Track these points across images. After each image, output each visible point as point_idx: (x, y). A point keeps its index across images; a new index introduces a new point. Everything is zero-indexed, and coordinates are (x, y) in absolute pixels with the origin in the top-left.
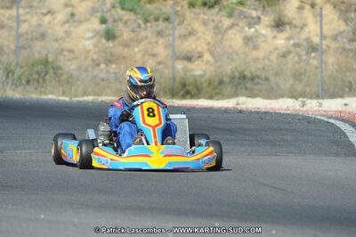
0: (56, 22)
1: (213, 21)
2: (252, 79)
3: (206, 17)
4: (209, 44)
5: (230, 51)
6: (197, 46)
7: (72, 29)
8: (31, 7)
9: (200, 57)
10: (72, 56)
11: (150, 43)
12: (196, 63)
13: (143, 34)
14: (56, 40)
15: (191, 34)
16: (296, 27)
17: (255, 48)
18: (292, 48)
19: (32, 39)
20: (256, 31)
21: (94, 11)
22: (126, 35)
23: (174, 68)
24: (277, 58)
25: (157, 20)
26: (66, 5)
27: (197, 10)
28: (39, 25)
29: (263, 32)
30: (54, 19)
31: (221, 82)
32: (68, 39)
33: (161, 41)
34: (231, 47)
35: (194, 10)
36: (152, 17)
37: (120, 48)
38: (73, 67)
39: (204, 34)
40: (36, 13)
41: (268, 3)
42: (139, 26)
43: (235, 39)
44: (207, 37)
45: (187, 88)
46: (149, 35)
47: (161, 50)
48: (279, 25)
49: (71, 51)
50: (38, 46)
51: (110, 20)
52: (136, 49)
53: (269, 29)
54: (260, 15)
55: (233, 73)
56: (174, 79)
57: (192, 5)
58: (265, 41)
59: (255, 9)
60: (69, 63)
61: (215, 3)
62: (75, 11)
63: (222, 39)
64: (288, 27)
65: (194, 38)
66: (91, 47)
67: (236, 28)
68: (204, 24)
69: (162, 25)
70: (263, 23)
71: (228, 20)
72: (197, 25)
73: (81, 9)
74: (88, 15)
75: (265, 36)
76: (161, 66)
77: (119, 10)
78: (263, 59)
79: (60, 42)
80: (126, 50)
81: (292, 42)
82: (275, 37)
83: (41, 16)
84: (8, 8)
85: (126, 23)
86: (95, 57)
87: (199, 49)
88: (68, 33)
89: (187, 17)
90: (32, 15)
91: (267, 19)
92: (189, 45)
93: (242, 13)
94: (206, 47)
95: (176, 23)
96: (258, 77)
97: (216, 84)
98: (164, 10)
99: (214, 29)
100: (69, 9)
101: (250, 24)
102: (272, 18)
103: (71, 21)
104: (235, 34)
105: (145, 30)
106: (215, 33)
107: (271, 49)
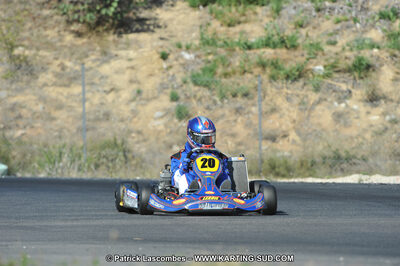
0: (120, 100)
1: (298, 96)
2: (348, 159)
3: (289, 92)
4: (294, 121)
5: (318, 129)
6: (281, 125)
7: (140, 108)
8: (92, 84)
9: (285, 136)
10: (141, 138)
11: (228, 121)
12: (281, 143)
13: (220, 112)
14: (122, 120)
15: (274, 110)
16: (392, 101)
17: (347, 125)
18: (389, 125)
19: (97, 119)
20: (347, 106)
21: (163, 87)
22: (200, 113)
23: (260, 148)
24: (372, 136)
25: (235, 96)
26: (131, 82)
27: (279, 84)
28: (102, 104)
29: (355, 107)
30: (119, 97)
31: (313, 163)
32: (135, 120)
33: (240, 119)
34: (319, 124)
35: (275, 83)
36: (229, 93)
38: (143, 150)
39: (288, 110)
40: (98, 91)
41: (359, 75)
42: (215, 102)
43: (324, 116)
44: (291, 114)
45: (277, 170)
46: (227, 112)
47: (239, 128)
48: (373, 99)
49: (139, 133)
50: (103, 126)
51: (182, 97)
53: (362, 104)
54: (350, 88)
56: (262, 161)
57: (273, 78)
58: (357, 118)
59: (344, 82)
60: (138, 146)
61: (300, 76)
62: (142, 88)
63: (309, 116)
64: (383, 102)
65: (277, 115)
66: (161, 127)
67: (324, 103)
68: (288, 99)
69: (240, 101)
70: (354, 97)
71: (314, 94)
72: (280, 101)
73: (149, 85)
74: (156, 92)
75: (358, 112)
76: (242, 148)
77: (191, 85)
78: (357, 138)
79: (127, 122)
81: (388, 118)
82: (368, 113)
83: (104, 94)
84: (67, 86)
85: (200, 100)
86: (167, 139)
87: (284, 128)
88: (135, 113)
89: (269, 92)
90: (93, 93)
91: (359, 93)
92: (272, 123)
93: (330, 87)
94: (291, 126)
95: (256, 99)
96: (355, 157)
97: (309, 165)
98: (242, 85)
99: (300, 104)
100: (135, 86)
101: (339, 98)
102: (364, 92)
103: (138, 99)
104: (323, 110)
105: (222, 107)
106: (301, 109)
107: (365, 126)
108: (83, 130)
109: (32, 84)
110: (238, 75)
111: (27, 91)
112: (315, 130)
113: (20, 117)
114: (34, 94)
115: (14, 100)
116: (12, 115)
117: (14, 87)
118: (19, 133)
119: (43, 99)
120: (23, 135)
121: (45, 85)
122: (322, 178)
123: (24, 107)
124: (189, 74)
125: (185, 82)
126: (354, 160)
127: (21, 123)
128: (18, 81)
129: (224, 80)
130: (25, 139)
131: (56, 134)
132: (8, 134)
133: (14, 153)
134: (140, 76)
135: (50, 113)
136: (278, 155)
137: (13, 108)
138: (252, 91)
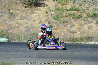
0: (36, 23)
1: (79, 22)
2: (92, 38)
3: (77, 21)
6: (75, 30)
8: (29, 19)
9: (76, 32)
11: (62, 29)
12: (75, 34)
13: (60, 26)
14: (36, 28)
15: (73, 26)
17: (91, 29)
19: (30, 28)
20: (91, 25)
21: (46, 20)
22: (56, 27)
23: (70, 35)
25: (64, 22)
27: (75, 19)
28: (31, 24)
29: (93, 25)
30: (36, 22)
31: (83, 39)
33: (65, 28)
34: (84, 29)
36: (62, 22)
37: (54, 30)
39: (77, 26)
40: (31, 21)
41: (94, 17)
42: (59, 24)
43: (86, 27)
44: (78, 27)
45: (74, 40)
47: (65, 30)
50: (31, 30)
51: (51, 23)
52: (59, 30)
53: (95, 24)
54: (92, 20)
55: (86, 36)
56: (71, 38)
57: (73, 18)
58: (94, 28)
61: (80, 18)
62: (41, 20)
63: (82, 27)
65: (74, 27)
67: (86, 24)
68: (77, 23)
69: (65, 24)
70: (93, 22)
71: (83, 22)
72: (75, 24)
75: (94, 26)
76: (66, 35)
77: (53, 20)
78: (94, 33)
79: (38, 29)
80: (56, 31)
82: (97, 27)
83: (32, 22)
84: (23, 20)
85: (55, 23)
89: (72, 21)
90: (29, 21)
91: (94, 22)
92: (73, 29)
93: (87, 20)
94: (78, 30)
95: (69, 23)
96: (93, 37)
97: (82, 39)
98: (66, 20)
99: (80, 24)
100: (40, 20)
101: (90, 23)
102: (96, 21)
103: (40, 23)
104: (86, 26)
105: (61, 25)
106: (80, 26)
107: (96, 30)
108: (27, 31)
109: (14, 19)
110: (65, 17)
111: (13, 21)
112: (84, 31)
113: (11, 27)
114: (15, 22)
115: (10, 23)
116: (9, 27)
117: (10, 20)
118: (11, 31)
119: (17, 23)
120: (12, 32)
121: (18, 19)
122: (85, 42)
123: (13, 25)
124: (53, 17)
125: (52, 19)
126: (93, 38)
127: (12, 29)
128: (11, 19)
129: (61, 18)
130: (13, 33)
131: (21, 31)
132: (9, 31)
133: (10, 36)
134: (41, 17)
135: (19, 26)
136: (75, 37)
137: (10, 25)
138: (68, 21)
